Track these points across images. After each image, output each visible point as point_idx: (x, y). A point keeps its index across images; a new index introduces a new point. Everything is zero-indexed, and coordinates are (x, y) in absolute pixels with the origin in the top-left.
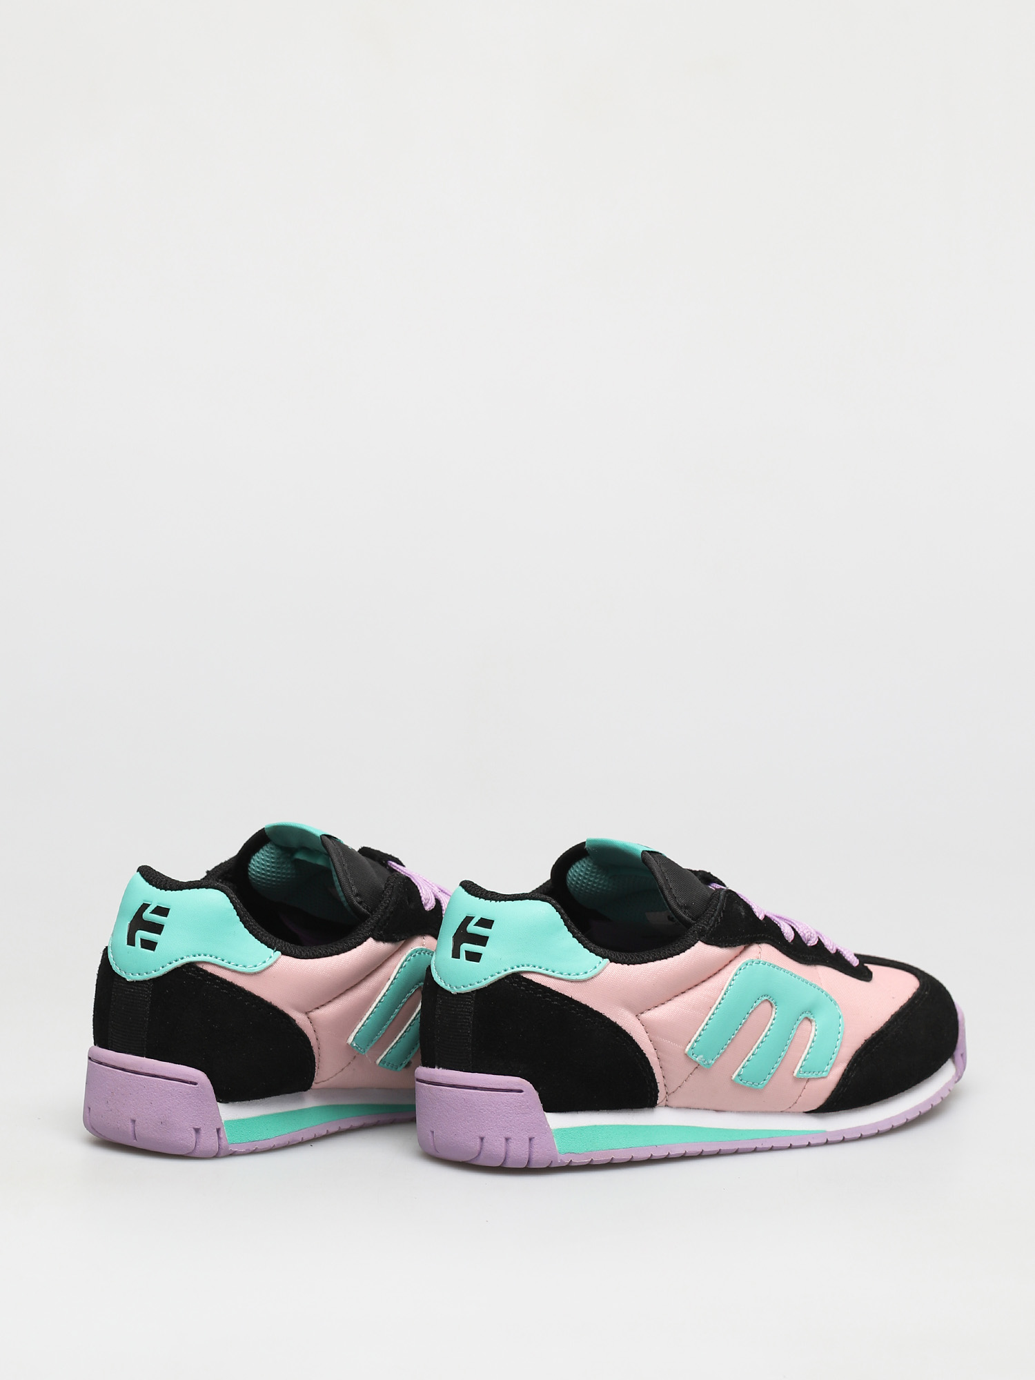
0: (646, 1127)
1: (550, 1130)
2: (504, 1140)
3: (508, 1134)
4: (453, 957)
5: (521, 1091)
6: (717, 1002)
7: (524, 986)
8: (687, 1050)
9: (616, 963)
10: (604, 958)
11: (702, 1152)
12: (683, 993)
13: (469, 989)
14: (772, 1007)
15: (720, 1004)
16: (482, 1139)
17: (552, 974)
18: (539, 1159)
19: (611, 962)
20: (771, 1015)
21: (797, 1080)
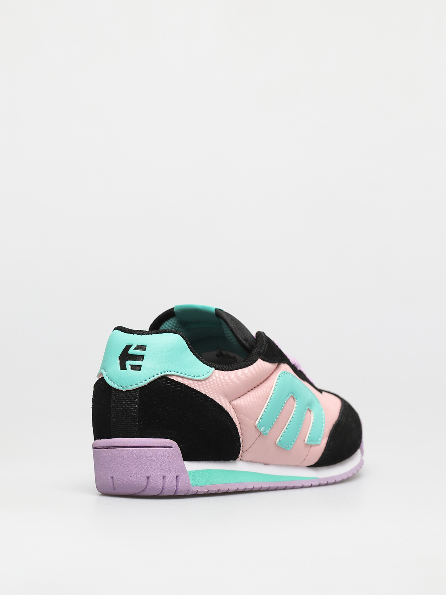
0: (233, 471)
1: (187, 471)
2: (162, 477)
3: (164, 474)
4: (121, 369)
5: (171, 447)
6: (270, 395)
7: (169, 383)
8: (257, 423)
9: (218, 370)
10: (211, 367)
11: (261, 488)
12: (252, 390)
13: (135, 387)
14: (294, 400)
15: (272, 396)
16: (148, 478)
17: (185, 376)
18: (182, 489)
19: (215, 369)
20: (294, 405)
21: (307, 445)
